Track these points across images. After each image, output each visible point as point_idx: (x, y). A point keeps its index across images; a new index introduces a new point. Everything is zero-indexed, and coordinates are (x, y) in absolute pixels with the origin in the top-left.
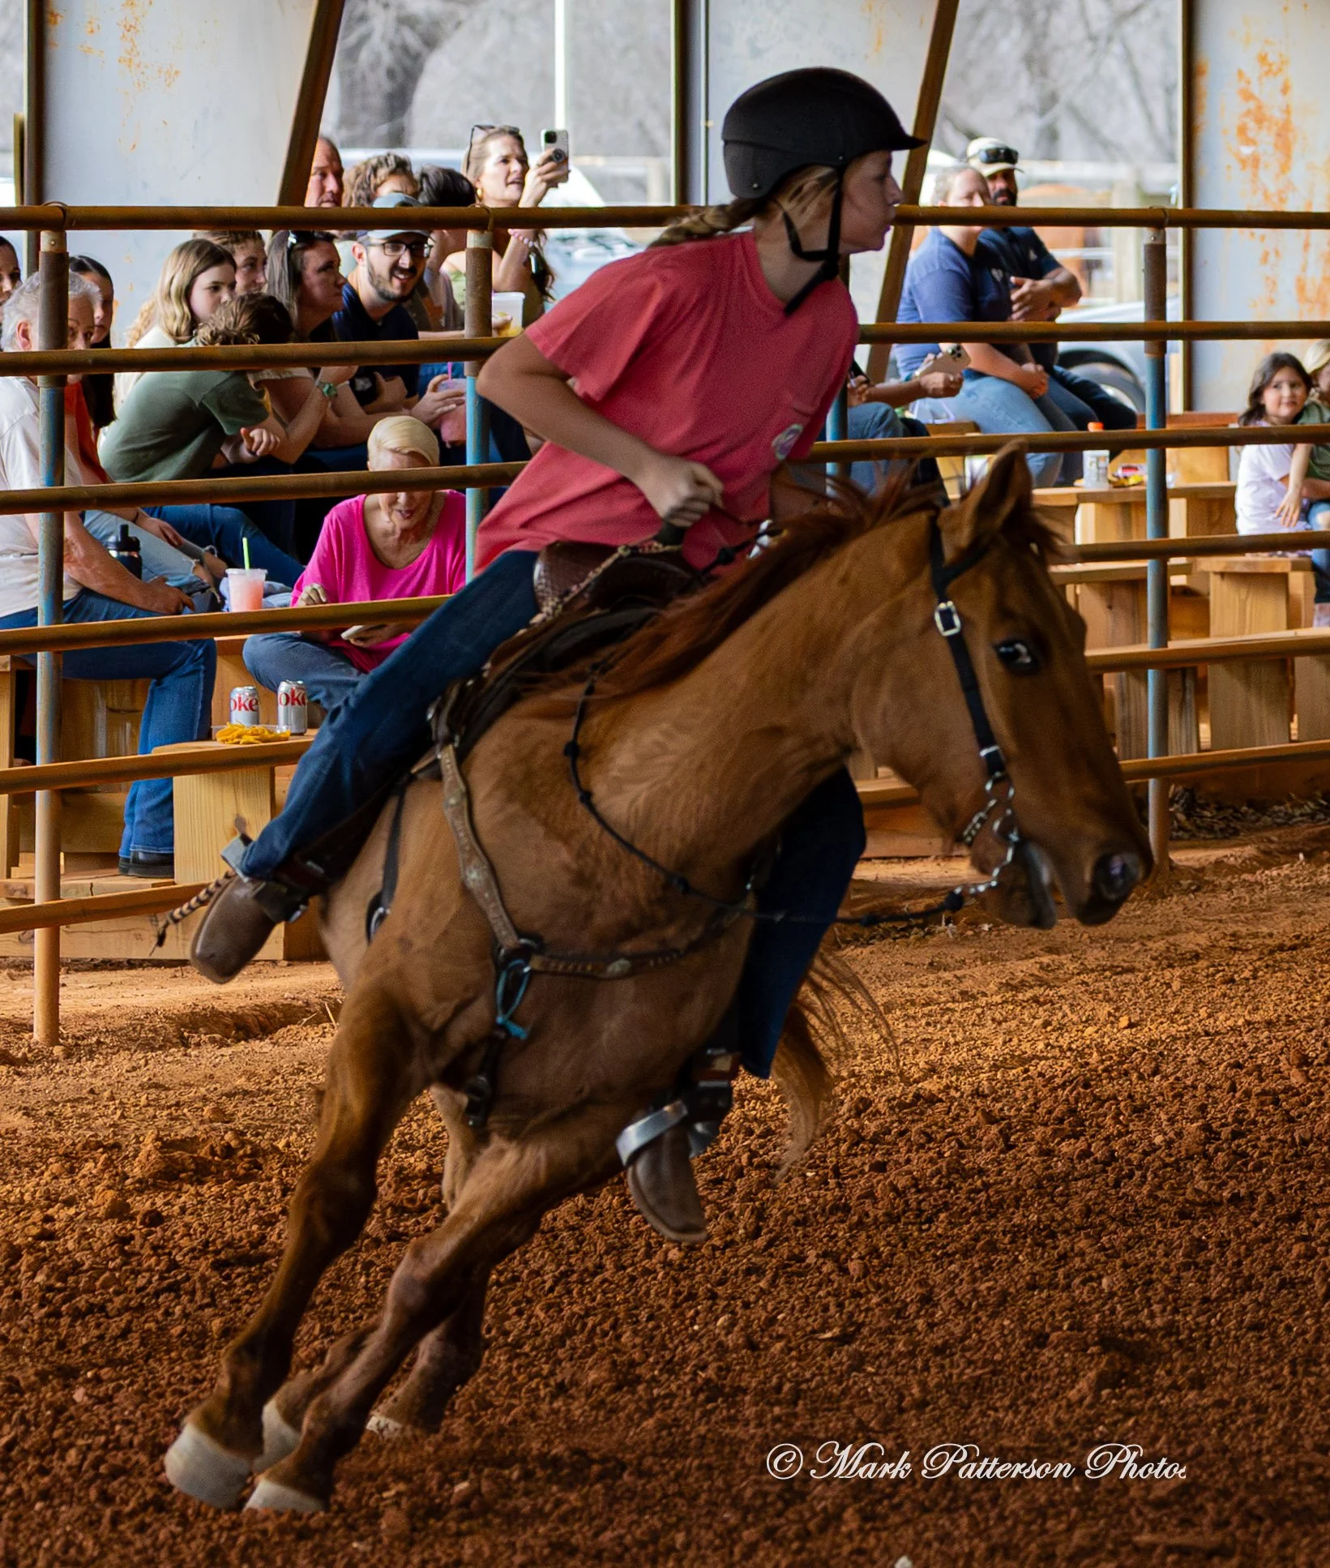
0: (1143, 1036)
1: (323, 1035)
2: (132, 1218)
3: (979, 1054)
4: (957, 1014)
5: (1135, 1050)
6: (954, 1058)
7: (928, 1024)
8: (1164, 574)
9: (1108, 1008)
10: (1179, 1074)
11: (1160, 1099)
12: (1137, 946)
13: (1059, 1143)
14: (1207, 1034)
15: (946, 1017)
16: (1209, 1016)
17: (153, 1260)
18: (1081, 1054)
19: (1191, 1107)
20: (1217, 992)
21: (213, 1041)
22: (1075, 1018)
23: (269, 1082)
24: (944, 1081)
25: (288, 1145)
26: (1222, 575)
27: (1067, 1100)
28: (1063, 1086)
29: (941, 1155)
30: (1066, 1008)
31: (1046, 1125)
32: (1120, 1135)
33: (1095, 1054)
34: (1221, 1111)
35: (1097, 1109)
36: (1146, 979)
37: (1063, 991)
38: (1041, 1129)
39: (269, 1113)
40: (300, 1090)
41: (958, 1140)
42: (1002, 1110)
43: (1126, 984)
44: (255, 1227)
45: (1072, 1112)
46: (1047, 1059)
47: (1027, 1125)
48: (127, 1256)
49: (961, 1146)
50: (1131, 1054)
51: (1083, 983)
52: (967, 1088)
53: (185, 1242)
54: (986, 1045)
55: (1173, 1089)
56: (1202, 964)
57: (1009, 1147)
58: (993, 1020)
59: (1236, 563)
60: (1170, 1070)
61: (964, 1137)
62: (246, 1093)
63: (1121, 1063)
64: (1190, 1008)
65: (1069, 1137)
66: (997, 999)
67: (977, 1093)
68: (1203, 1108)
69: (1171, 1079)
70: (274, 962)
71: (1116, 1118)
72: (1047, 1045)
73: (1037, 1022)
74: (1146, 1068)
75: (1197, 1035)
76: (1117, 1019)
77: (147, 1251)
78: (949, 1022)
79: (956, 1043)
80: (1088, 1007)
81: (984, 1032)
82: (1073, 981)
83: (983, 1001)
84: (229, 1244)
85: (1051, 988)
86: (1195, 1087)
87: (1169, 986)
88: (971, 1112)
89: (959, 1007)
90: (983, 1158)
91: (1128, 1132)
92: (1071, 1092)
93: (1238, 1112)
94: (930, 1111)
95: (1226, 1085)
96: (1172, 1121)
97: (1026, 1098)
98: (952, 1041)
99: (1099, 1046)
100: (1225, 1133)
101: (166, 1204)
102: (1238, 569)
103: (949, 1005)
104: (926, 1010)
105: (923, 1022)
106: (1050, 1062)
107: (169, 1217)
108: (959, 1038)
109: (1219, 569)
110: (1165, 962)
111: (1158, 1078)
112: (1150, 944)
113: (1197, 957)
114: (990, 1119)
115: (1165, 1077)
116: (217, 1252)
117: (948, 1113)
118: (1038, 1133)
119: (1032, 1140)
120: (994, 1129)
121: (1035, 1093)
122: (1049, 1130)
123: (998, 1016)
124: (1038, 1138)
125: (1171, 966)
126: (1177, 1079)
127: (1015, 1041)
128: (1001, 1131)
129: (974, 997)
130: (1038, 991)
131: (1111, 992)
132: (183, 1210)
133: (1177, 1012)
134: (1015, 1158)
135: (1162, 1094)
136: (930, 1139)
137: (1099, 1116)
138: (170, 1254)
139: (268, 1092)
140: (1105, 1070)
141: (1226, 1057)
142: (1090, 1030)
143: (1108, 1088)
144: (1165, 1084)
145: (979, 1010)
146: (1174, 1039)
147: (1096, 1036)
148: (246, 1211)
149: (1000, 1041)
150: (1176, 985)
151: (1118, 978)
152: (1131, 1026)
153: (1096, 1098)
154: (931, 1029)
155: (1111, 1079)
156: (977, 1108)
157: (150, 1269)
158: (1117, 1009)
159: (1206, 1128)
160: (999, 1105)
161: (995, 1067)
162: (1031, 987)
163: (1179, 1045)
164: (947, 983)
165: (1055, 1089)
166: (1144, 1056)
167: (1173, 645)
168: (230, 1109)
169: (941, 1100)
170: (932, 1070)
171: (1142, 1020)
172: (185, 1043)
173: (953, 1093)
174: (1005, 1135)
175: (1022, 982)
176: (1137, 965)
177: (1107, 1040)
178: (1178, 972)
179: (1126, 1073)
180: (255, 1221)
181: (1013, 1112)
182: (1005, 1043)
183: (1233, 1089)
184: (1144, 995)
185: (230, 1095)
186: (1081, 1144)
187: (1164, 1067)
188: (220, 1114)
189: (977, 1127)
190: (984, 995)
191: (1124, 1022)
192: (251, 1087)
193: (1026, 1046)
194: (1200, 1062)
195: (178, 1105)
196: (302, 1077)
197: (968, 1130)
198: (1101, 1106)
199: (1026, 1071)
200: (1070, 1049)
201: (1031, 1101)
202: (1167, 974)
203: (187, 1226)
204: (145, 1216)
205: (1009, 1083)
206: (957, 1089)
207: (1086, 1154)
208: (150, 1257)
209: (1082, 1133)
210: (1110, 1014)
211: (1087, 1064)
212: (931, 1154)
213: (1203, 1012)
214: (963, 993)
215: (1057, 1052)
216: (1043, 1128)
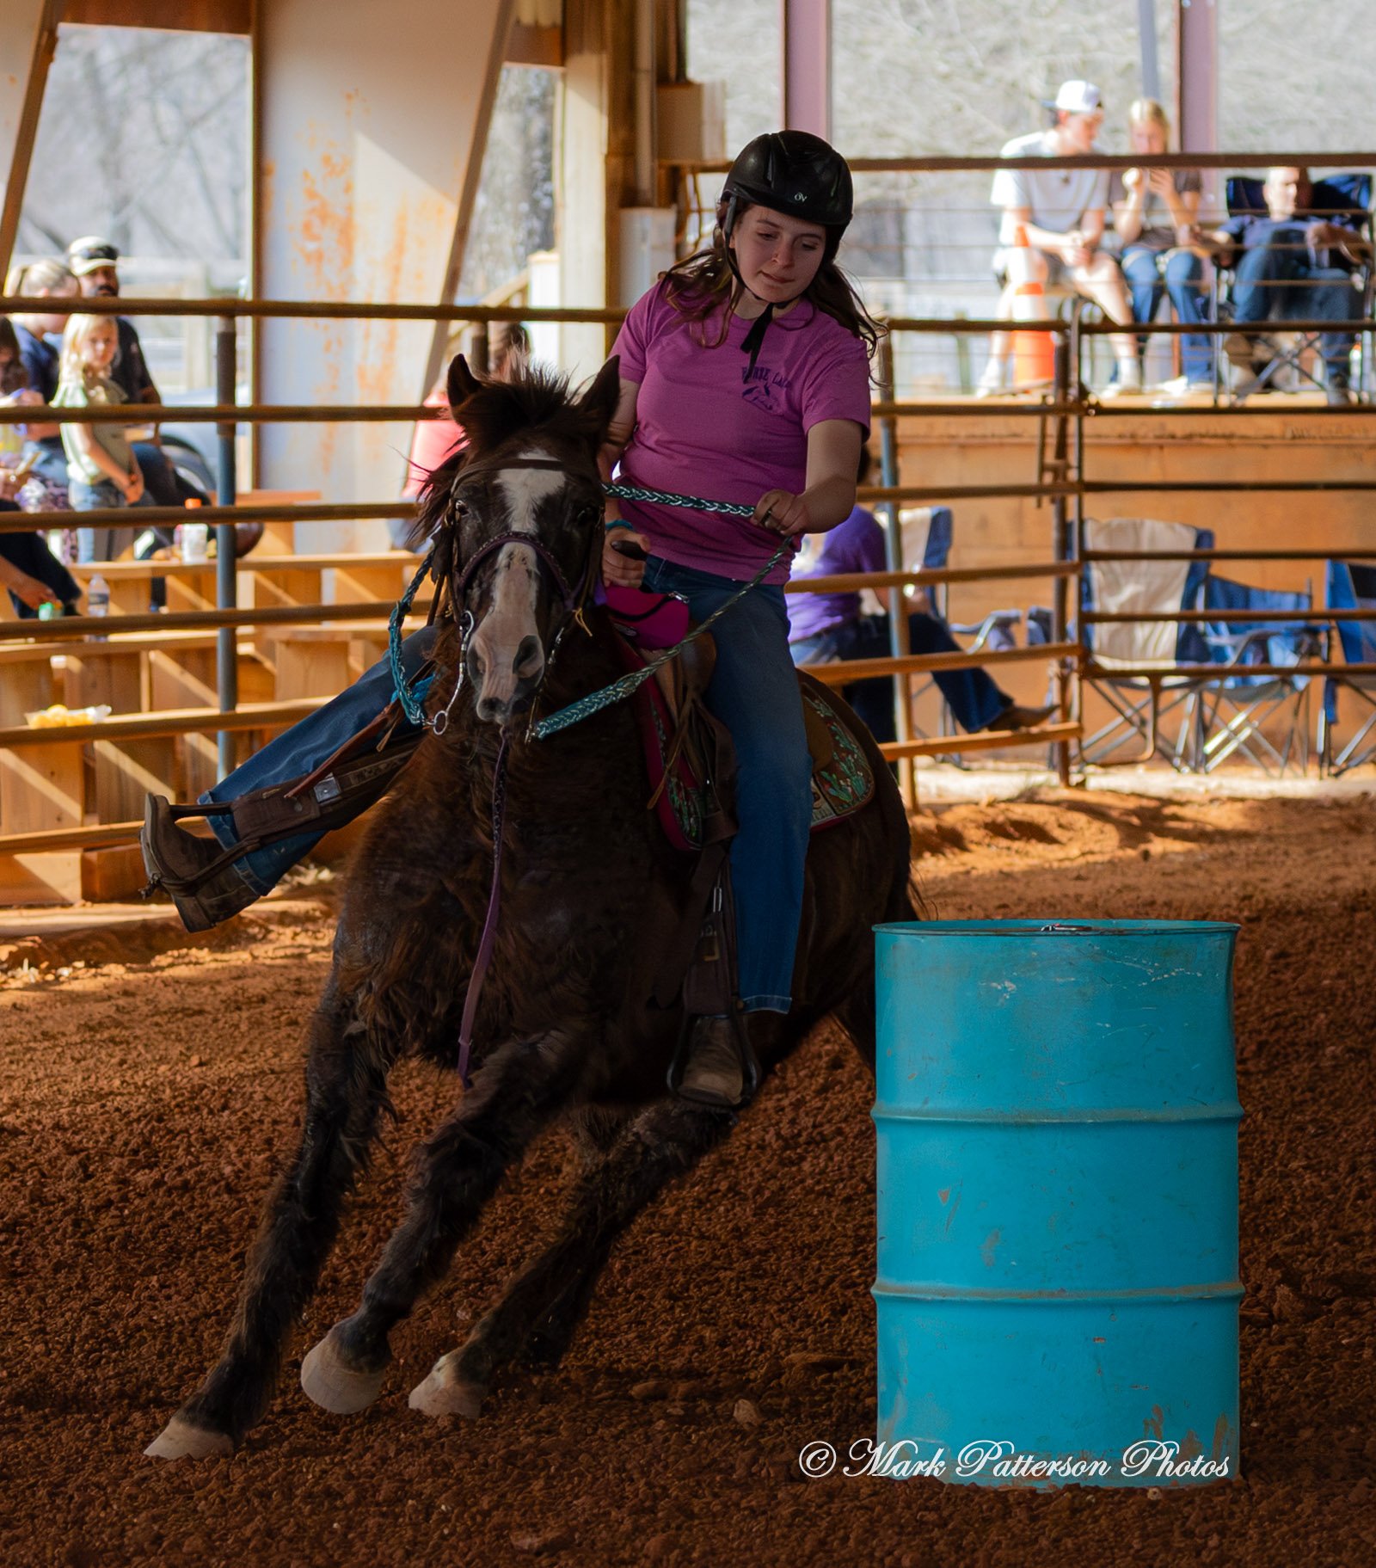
0: (212, 1074)
3: (59, 1090)
4: (39, 1053)
5: (205, 1086)
6: (36, 1094)
7: (12, 1062)
8: (232, 641)
9: (180, 1047)
10: (247, 1110)
11: (229, 1132)
12: (206, 990)
13: (134, 1174)
14: (273, 1072)
15: (28, 1056)
16: (276, 1055)
18: (154, 1090)
19: (258, 1138)
20: (283, 1033)
22: (149, 1057)
24: (27, 1116)
26: (288, 643)
27: (142, 1133)
28: (138, 1120)
29: (23, 1183)
30: (141, 1048)
31: (121, 1155)
32: (192, 1165)
33: (168, 1091)
35: (169, 1141)
36: (216, 1020)
37: (138, 1032)
38: (117, 1160)
41: (40, 1171)
42: (80, 1142)
43: (197, 1026)
45: (147, 1143)
46: (121, 1094)
47: (103, 1155)
49: (43, 1175)
50: (201, 1090)
51: (157, 1024)
52: (48, 1122)
54: (66, 1081)
55: (241, 1123)
56: (268, 1007)
57: (88, 1176)
58: (73, 1058)
59: (300, 632)
60: (238, 1106)
61: (46, 1167)
63: (193, 1099)
64: (257, 1048)
65: (144, 1168)
66: (77, 1039)
67: (57, 1126)
68: (269, 1142)
69: (240, 1114)
71: (188, 1152)
72: (123, 1082)
73: (114, 1061)
74: (216, 1104)
75: (263, 1072)
76: (189, 1058)
78: (31, 1060)
79: (38, 1080)
80: (162, 1047)
81: (64, 1070)
82: (148, 1023)
83: (63, 1041)
85: (126, 1028)
86: (261, 1122)
87: (237, 1026)
88: (53, 1143)
89: (40, 1046)
90: (63, 1187)
91: (198, 1164)
92: (146, 1124)
94: (14, 1143)
95: (291, 1120)
96: (240, 1153)
97: (103, 1132)
98: (33, 1077)
99: (172, 1083)
102: (302, 638)
103: (32, 1044)
104: (9, 1049)
105: (7, 1060)
106: (126, 1098)
108: (41, 1075)
109: (285, 637)
110: (233, 1006)
111: (227, 1113)
112: (219, 989)
113: (263, 1000)
114: (71, 1150)
115: (234, 1112)
117: (30, 1145)
118: (115, 1163)
119: (109, 1170)
120: (75, 1159)
121: (112, 1127)
122: (126, 1161)
123: (77, 1055)
124: (115, 1168)
125: (239, 1009)
126: (245, 1114)
127: (93, 1078)
128: (80, 1162)
129: (54, 1037)
130: (115, 1032)
131: (183, 1033)
133: (245, 1052)
134: (93, 1187)
135: (231, 1128)
136: (13, 1168)
137: (171, 1148)
140: (177, 1106)
141: (292, 1093)
142: (163, 1068)
143: (179, 1122)
144: (233, 1118)
145: (59, 1050)
146: (242, 1076)
147: (169, 1073)
149: (80, 1078)
150: (244, 1027)
151: (190, 1020)
152: (201, 1064)
153: (169, 1131)
154: (14, 1067)
155: (183, 1114)
156: (58, 1141)
158: (188, 1049)
160: (78, 1138)
161: (75, 1103)
162: (108, 1028)
163: (246, 1082)
164: (29, 1023)
165: (130, 1123)
166: (214, 1092)
167: (242, 709)
169: (23, 1133)
170: (15, 1105)
171: (211, 1059)
173: (35, 1126)
174: (84, 1165)
175: (100, 1024)
176: (208, 1008)
177: (179, 1078)
178: (245, 1014)
179: (197, 1109)
181: (91, 1144)
182: (84, 1079)
184: (215, 1035)
186: (155, 1174)
187: (232, 1103)
189: (58, 1158)
190: (64, 1034)
191: (195, 1060)
193: (103, 1083)
194: (266, 1098)
197: (49, 1161)
198: (174, 1139)
199: (103, 1106)
200: (144, 1086)
201: (108, 1134)
202: (236, 1016)
205: (88, 1118)
206: (39, 1122)
207: (158, 1184)
209: (156, 1164)
210: (181, 1053)
211: (161, 1100)
212: (15, 1183)
213: (269, 1053)
214: (44, 1034)
215: (132, 1089)
216: (119, 1159)
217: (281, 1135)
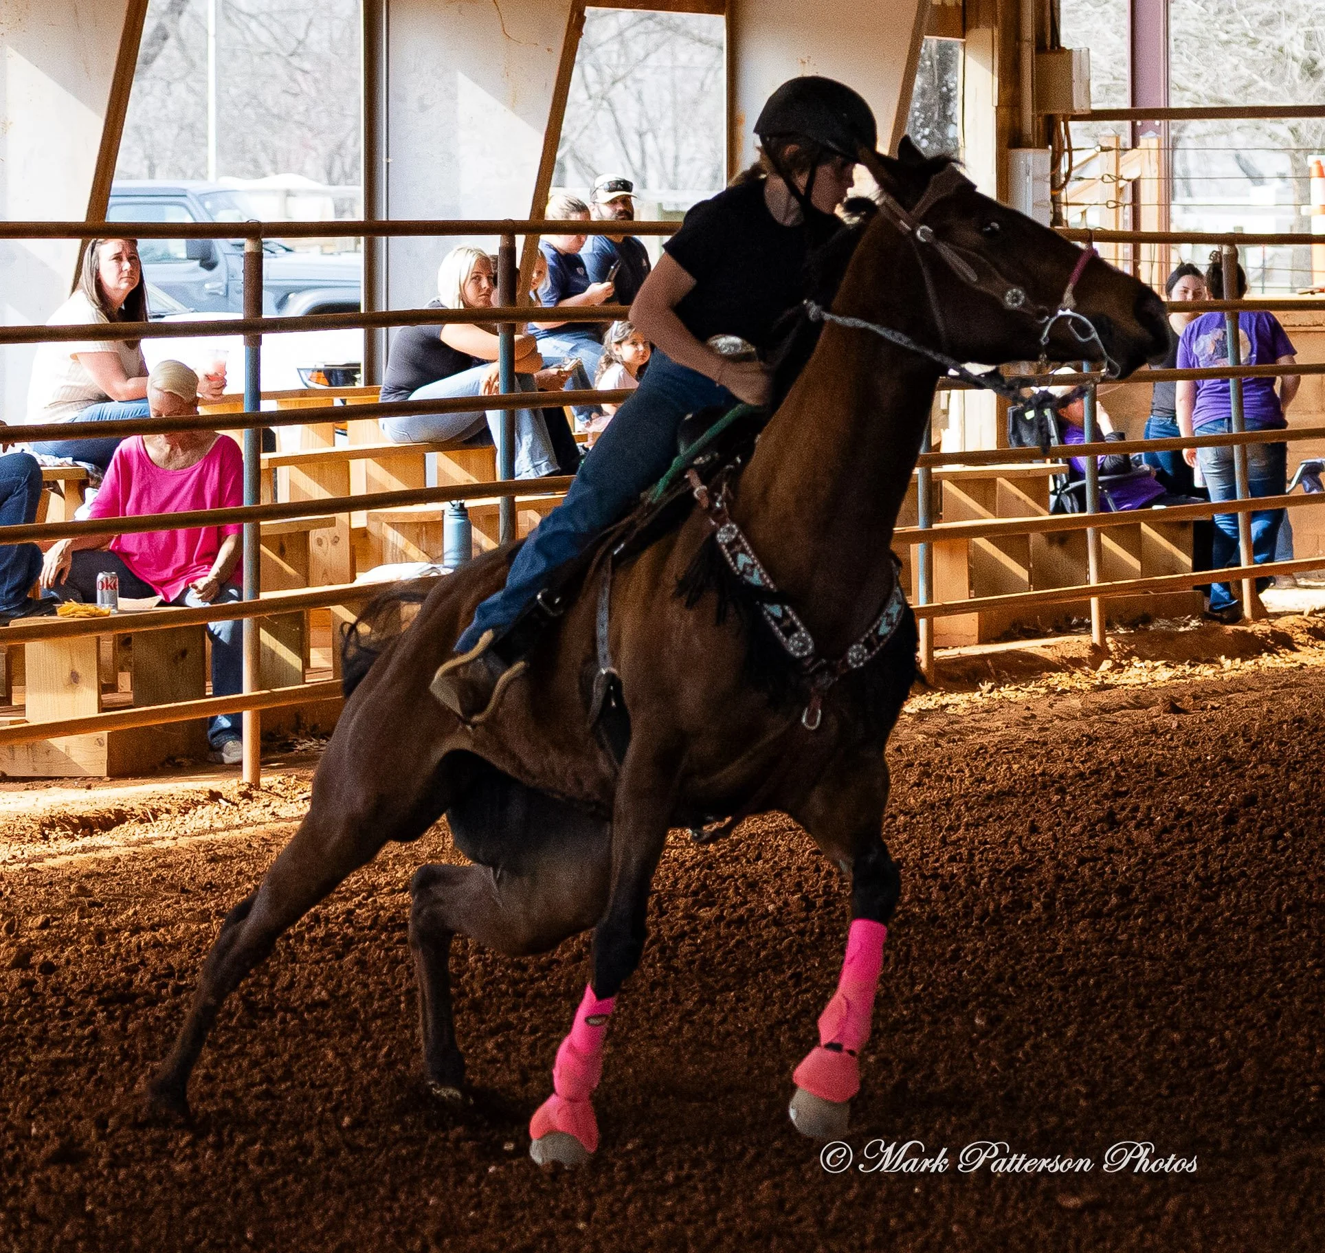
2: (32, 967)
10: (776, 859)
11: (765, 877)
13: (698, 910)
17: (54, 999)
18: (702, 845)
19: (789, 883)
21: (67, 836)
23: (114, 867)
25: (135, 913)
27: (698, 878)
28: (693, 868)
31: (685, 896)
32: (742, 903)
33: (713, 845)
34: (812, 886)
35: (720, 884)
44: (123, 974)
45: (704, 886)
46: (676, 848)
47: (671, 896)
48: (34, 996)
50: (739, 844)
53: (74, 986)
55: (773, 870)
57: (663, 912)
60: (769, 856)
62: (99, 874)
63: (733, 851)
65: (705, 906)
68: (798, 884)
69: (771, 862)
70: (100, 778)
71: (737, 893)
72: (676, 838)
74: (751, 854)
75: (783, 830)
77: (48, 992)
84: (107, 987)
86: (790, 869)
91: (747, 902)
92: (701, 872)
93: (825, 886)
95: (813, 867)
96: (778, 893)
100: (819, 902)
101: (56, 957)
107: (58, 967)
111: (760, 862)
115: (766, 861)
116: (100, 993)
118: (682, 902)
119: (678, 907)
121: (674, 874)
122: (690, 900)
124: (682, 906)
126: (775, 862)
132: (68, 962)
134: (668, 921)
135: (766, 874)
137: (723, 890)
138: (65, 994)
139: (115, 874)
143: (726, 870)
144: (767, 866)
146: (767, 833)
148: (113, 963)
153: (719, 877)
159: (804, 898)
163: (771, 837)
165: (687, 871)
166: (749, 846)
168: (89, 887)
172: (46, 838)
180: (122, 971)
183: (818, 870)
185: (88, 877)
186: (715, 911)
187: (764, 854)
188: (82, 890)
192: (101, 870)
194: (790, 850)
195: (51, 884)
198: (724, 882)
201: (672, 879)
203: (74, 974)
204: (41, 967)
207: (719, 918)
208: (51, 997)
209: (714, 903)
216: (684, 900)
217: (806, 880)
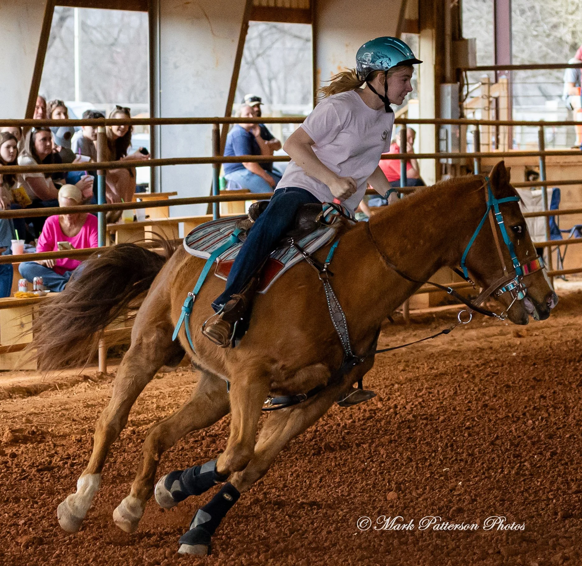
1: (56, 394)
2: (6, 455)
17: (17, 469)
39: (44, 420)
40: (53, 413)
48: (8, 468)
53: (25, 462)
77: (14, 466)
101: (17, 450)
132: (23, 453)
138: (22, 467)
157: (16, 472)
196: (52, 408)
203: (25, 458)
204: (10, 455)
